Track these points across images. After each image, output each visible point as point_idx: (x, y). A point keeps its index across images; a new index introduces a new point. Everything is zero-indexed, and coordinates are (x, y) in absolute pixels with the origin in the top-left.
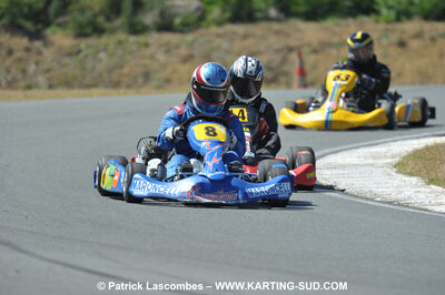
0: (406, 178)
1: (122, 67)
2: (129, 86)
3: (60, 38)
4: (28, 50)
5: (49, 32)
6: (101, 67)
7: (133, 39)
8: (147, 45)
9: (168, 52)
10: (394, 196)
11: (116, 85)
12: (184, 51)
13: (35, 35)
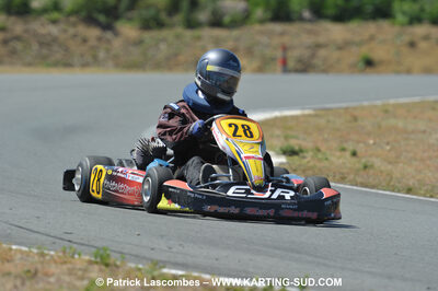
4: (99, 39)
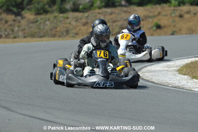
0: (183, 76)
1: (56, 28)
2: (59, 37)
3: (29, 15)
5: (23, 12)
6: (47, 28)
7: (61, 15)
8: (67, 18)
9: (77, 21)
10: (177, 84)
11: (54, 36)
12: (84, 20)
13: (18, 14)
